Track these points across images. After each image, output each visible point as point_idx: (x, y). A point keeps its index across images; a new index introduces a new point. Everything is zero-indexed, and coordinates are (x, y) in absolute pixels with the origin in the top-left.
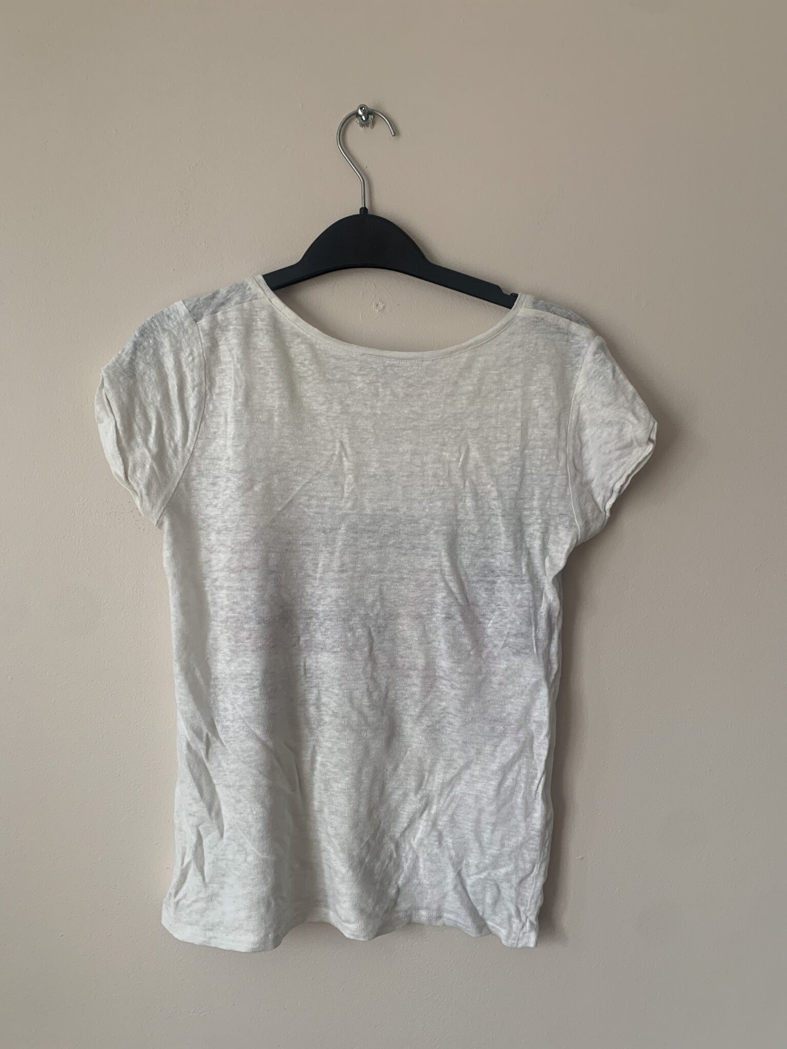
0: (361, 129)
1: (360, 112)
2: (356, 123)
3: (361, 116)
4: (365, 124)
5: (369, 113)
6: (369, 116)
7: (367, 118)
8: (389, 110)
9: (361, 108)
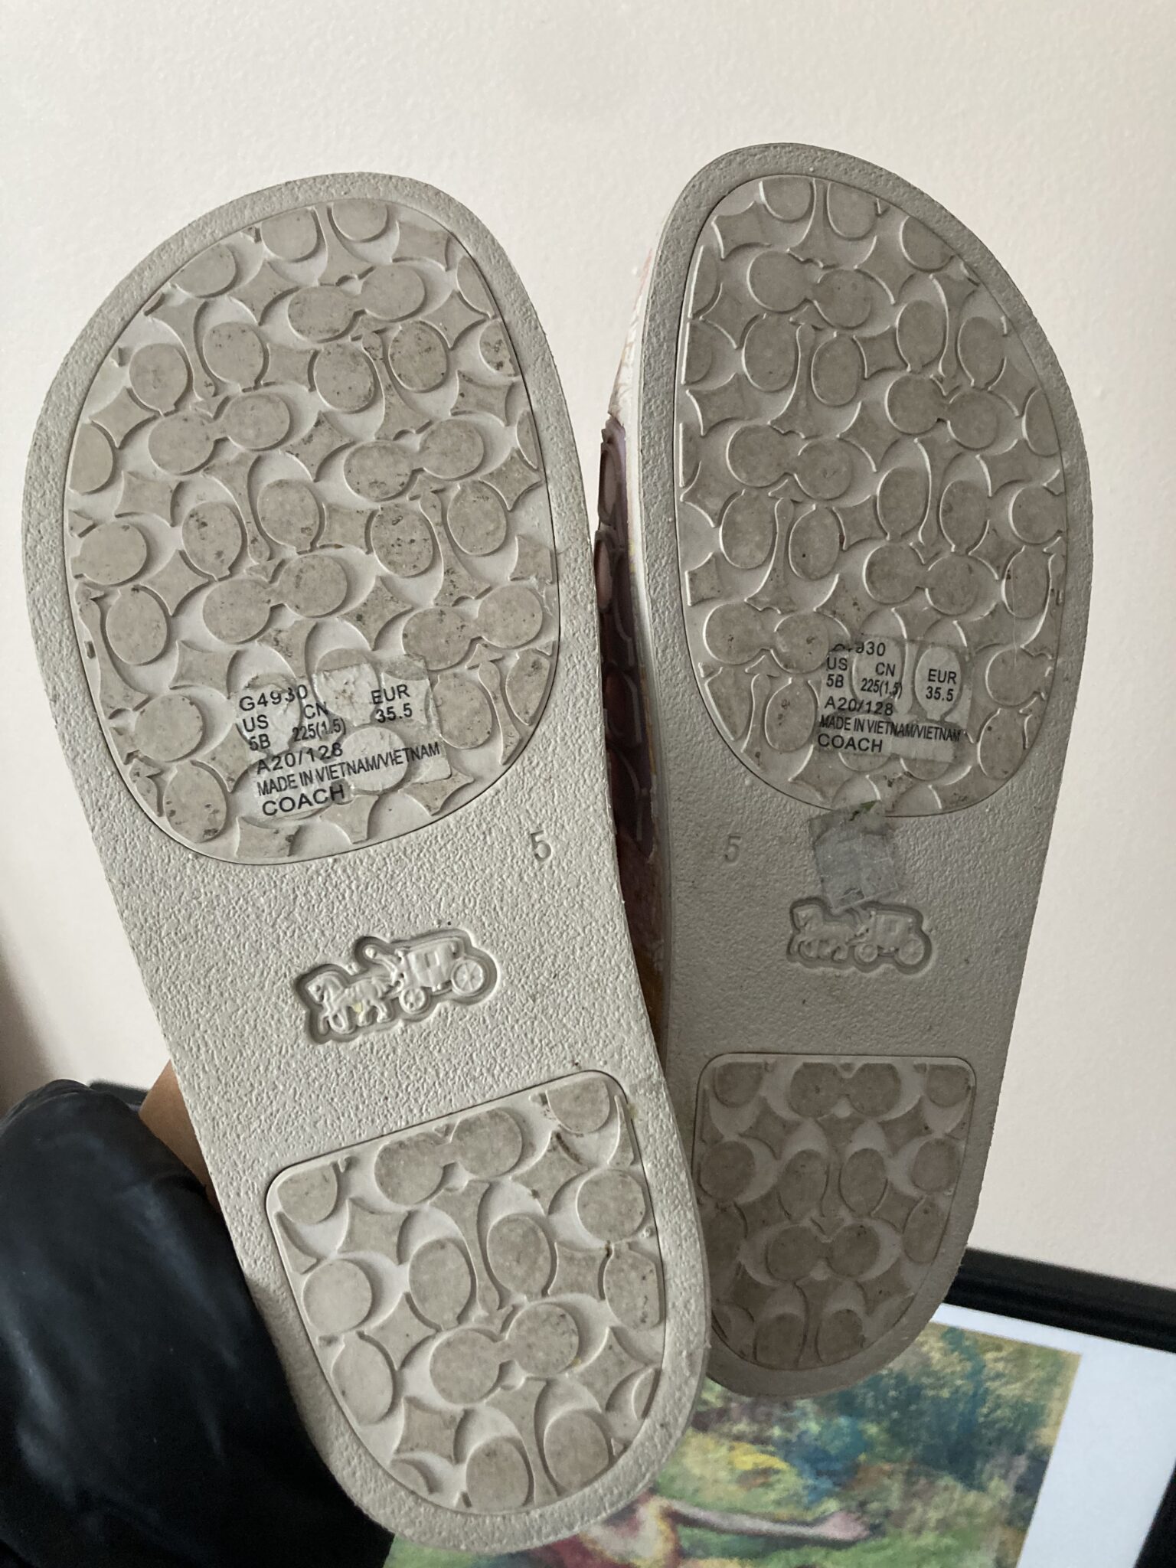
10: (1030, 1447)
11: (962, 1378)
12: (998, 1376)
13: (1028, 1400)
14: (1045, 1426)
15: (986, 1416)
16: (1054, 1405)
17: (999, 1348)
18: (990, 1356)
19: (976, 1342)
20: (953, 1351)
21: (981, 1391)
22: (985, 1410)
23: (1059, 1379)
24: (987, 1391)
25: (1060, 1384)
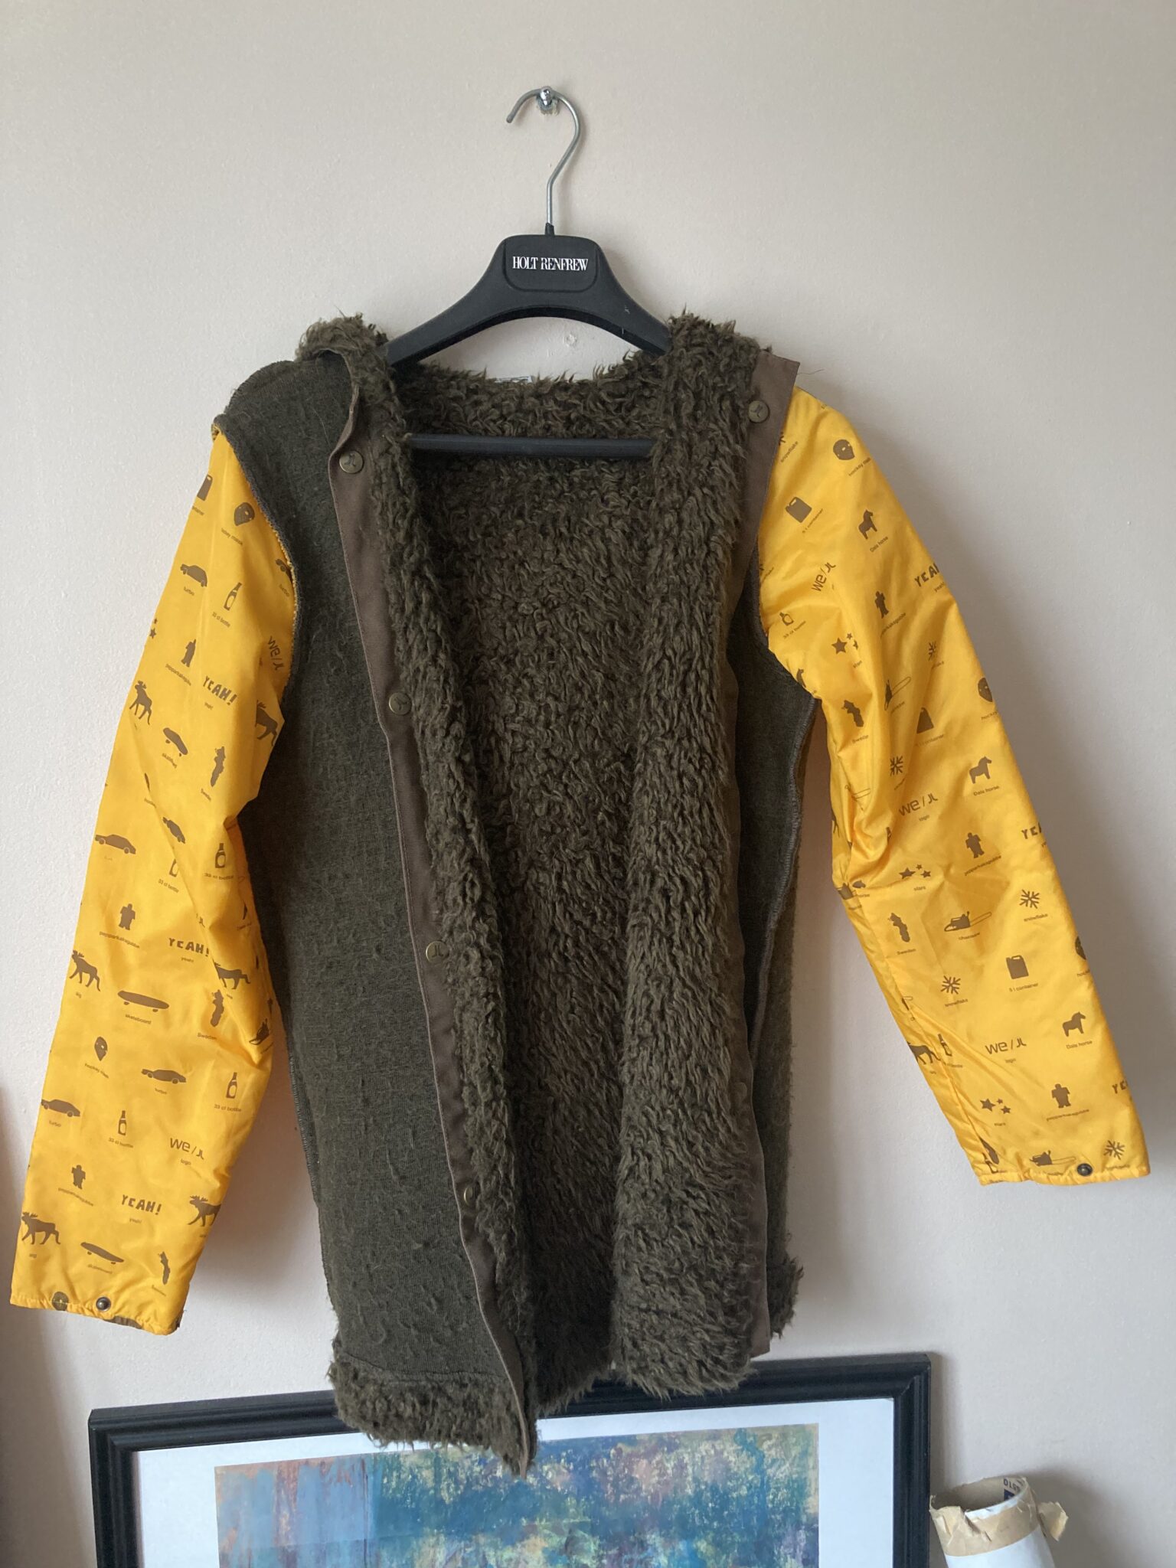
0: (542, 117)
1: (543, 96)
2: (534, 106)
3: (542, 100)
4: (546, 110)
5: (551, 97)
6: (554, 101)
7: (550, 103)
8: (579, 94)
9: (544, 90)
10: (804, 1519)
11: (751, 1473)
12: (774, 1461)
13: (795, 1476)
14: (809, 1496)
15: (772, 1502)
16: (811, 1474)
17: (770, 1437)
18: (765, 1446)
19: (755, 1436)
20: (742, 1450)
21: (766, 1479)
22: (771, 1497)
23: (810, 1450)
24: (769, 1478)
25: (811, 1455)
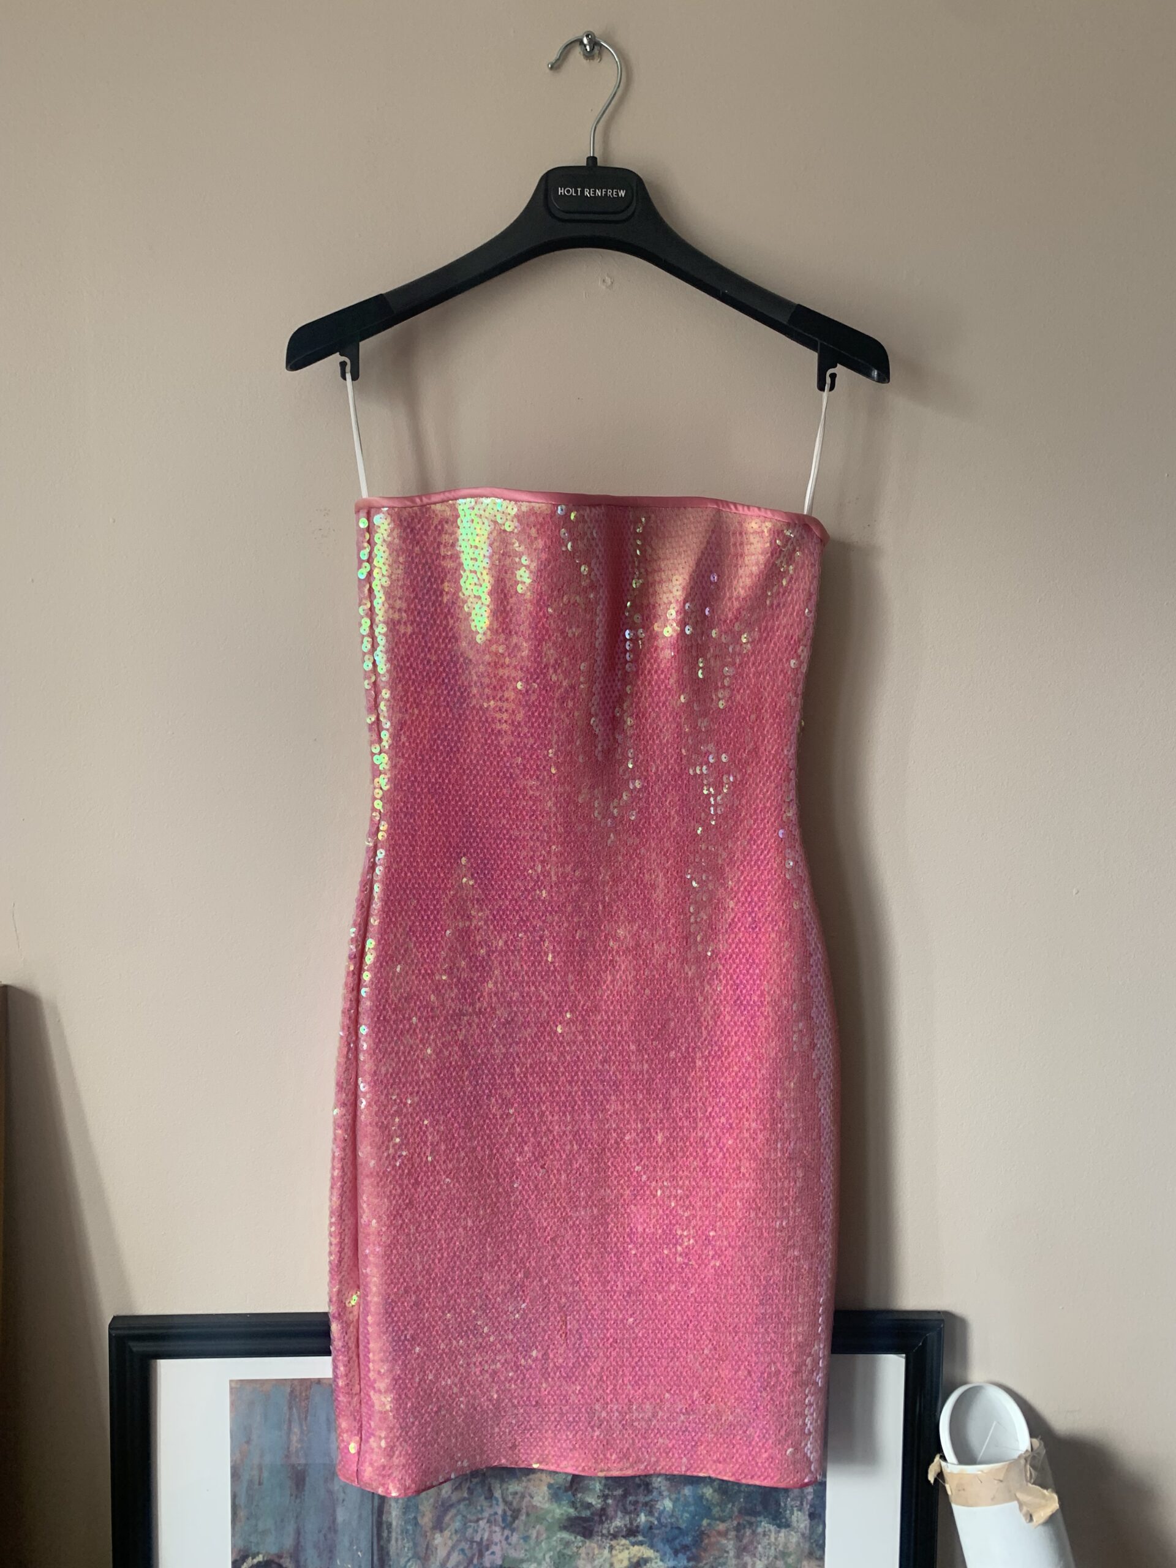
0: (584, 62)
1: (585, 41)
2: (577, 51)
3: (585, 46)
4: (589, 56)
5: (594, 43)
6: (594, 48)
7: (592, 49)
9: (587, 36)
